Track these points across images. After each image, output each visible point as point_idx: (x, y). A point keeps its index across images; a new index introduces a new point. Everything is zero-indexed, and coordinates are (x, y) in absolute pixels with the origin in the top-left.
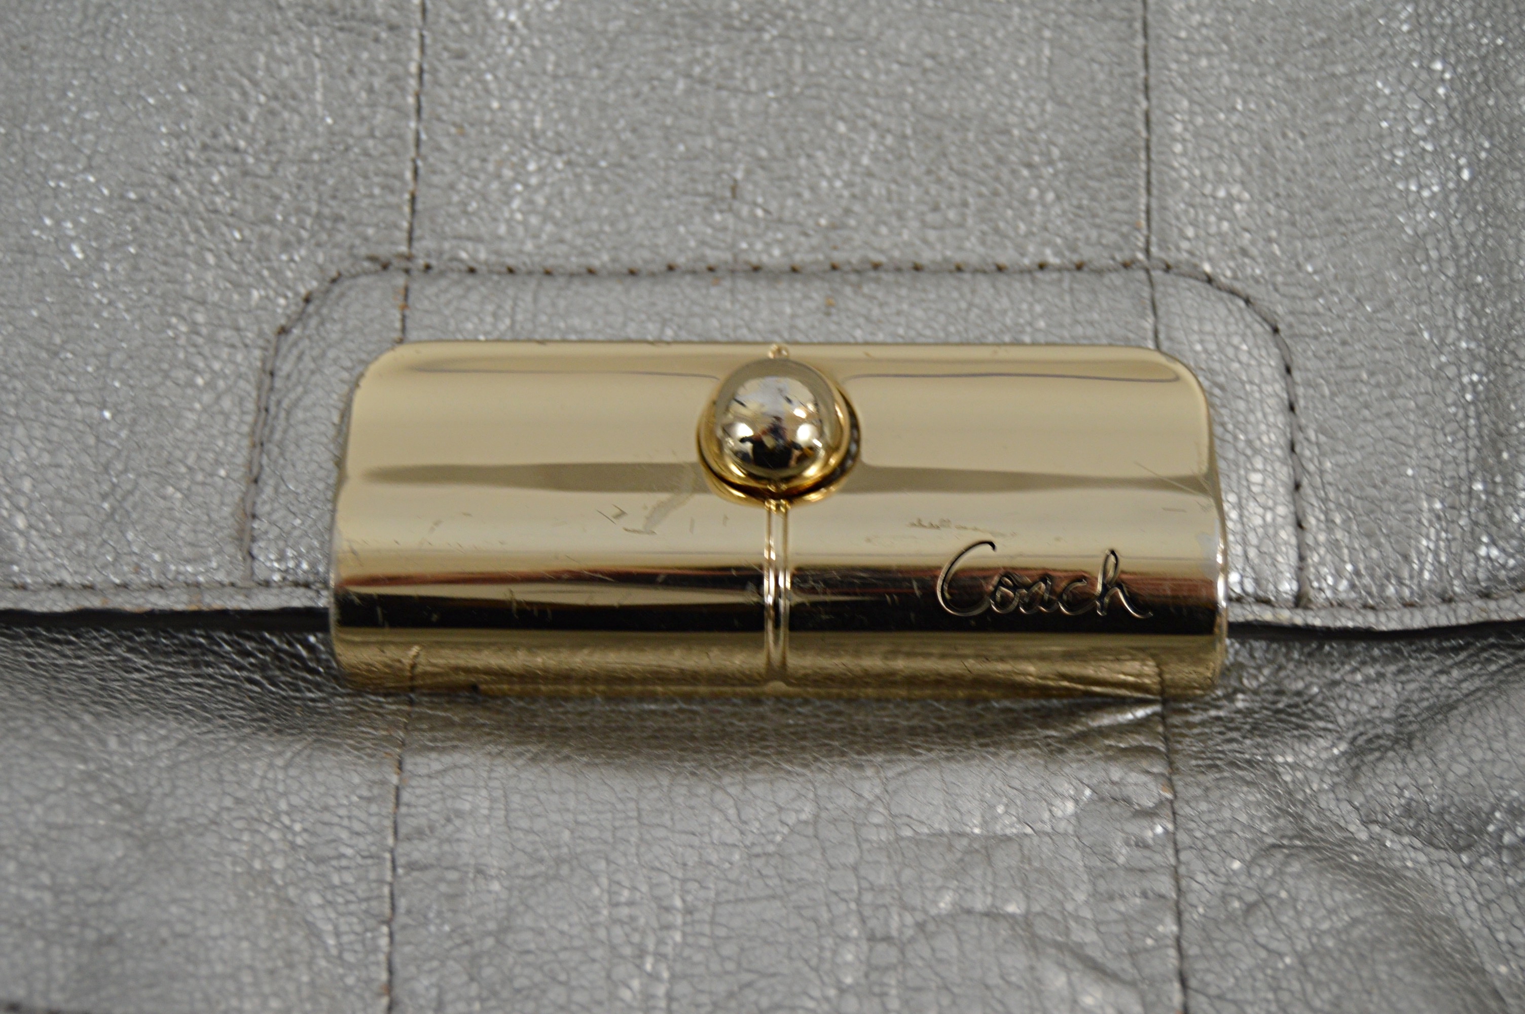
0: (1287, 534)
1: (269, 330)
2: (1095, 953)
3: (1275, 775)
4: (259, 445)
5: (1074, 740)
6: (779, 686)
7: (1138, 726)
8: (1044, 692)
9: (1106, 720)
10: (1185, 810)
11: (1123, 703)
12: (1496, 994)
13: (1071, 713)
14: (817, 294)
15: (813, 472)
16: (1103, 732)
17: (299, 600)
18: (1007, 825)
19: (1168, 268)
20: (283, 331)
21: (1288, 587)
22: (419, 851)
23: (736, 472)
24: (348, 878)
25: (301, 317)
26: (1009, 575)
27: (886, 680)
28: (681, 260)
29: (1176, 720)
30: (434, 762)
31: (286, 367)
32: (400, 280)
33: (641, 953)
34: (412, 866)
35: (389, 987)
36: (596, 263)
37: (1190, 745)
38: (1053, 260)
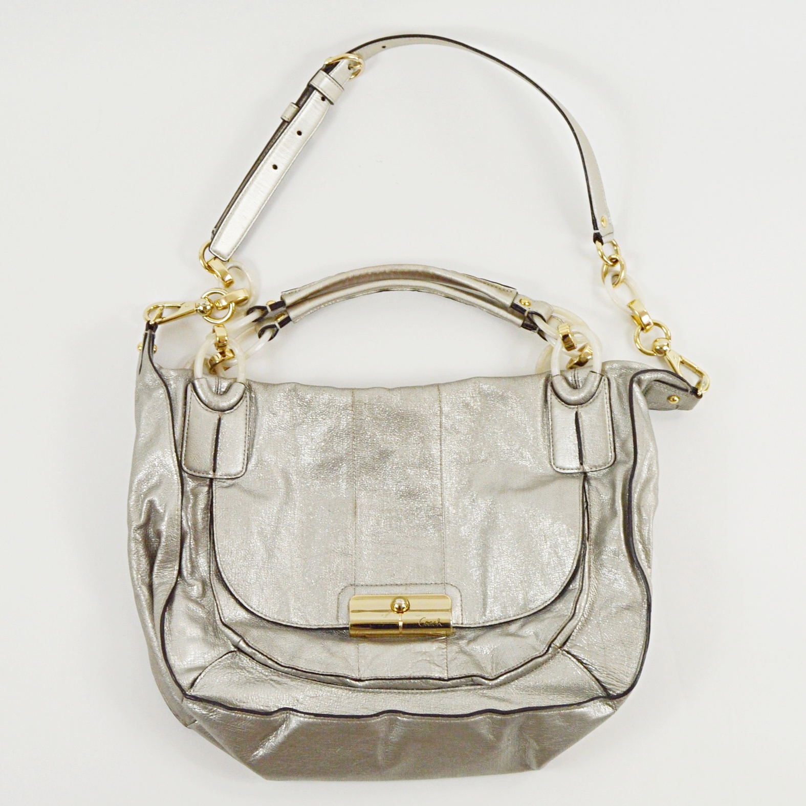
0: (461, 616)
1: (338, 593)
2: (438, 664)
3: (459, 644)
4: (338, 608)
5: (436, 641)
6: (401, 635)
7: (443, 639)
8: (433, 635)
9: (439, 638)
10: (448, 648)
11: (442, 636)
12: (482, 667)
13: (435, 638)
14: (404, 587)
15: (404, 610)
16: (439, 640)
17: (345, 626)
18: (427, 651)
19: (447, 584)
20: (340, 593)
21: (461, 622)
22: (361, 654)
23: (396, 610)
24: (353, 657)
25: (342, 592)
26: (427, 622)
27: (414, 634)
28: (388, 584)
29: (448, 638)
31: (340, 598)
32: (354, 587)
33: (387, 665)
34: (360, 656)
35: (359, 669)
36: (377, 584)
37: (449, 641)
38: (433, 583)
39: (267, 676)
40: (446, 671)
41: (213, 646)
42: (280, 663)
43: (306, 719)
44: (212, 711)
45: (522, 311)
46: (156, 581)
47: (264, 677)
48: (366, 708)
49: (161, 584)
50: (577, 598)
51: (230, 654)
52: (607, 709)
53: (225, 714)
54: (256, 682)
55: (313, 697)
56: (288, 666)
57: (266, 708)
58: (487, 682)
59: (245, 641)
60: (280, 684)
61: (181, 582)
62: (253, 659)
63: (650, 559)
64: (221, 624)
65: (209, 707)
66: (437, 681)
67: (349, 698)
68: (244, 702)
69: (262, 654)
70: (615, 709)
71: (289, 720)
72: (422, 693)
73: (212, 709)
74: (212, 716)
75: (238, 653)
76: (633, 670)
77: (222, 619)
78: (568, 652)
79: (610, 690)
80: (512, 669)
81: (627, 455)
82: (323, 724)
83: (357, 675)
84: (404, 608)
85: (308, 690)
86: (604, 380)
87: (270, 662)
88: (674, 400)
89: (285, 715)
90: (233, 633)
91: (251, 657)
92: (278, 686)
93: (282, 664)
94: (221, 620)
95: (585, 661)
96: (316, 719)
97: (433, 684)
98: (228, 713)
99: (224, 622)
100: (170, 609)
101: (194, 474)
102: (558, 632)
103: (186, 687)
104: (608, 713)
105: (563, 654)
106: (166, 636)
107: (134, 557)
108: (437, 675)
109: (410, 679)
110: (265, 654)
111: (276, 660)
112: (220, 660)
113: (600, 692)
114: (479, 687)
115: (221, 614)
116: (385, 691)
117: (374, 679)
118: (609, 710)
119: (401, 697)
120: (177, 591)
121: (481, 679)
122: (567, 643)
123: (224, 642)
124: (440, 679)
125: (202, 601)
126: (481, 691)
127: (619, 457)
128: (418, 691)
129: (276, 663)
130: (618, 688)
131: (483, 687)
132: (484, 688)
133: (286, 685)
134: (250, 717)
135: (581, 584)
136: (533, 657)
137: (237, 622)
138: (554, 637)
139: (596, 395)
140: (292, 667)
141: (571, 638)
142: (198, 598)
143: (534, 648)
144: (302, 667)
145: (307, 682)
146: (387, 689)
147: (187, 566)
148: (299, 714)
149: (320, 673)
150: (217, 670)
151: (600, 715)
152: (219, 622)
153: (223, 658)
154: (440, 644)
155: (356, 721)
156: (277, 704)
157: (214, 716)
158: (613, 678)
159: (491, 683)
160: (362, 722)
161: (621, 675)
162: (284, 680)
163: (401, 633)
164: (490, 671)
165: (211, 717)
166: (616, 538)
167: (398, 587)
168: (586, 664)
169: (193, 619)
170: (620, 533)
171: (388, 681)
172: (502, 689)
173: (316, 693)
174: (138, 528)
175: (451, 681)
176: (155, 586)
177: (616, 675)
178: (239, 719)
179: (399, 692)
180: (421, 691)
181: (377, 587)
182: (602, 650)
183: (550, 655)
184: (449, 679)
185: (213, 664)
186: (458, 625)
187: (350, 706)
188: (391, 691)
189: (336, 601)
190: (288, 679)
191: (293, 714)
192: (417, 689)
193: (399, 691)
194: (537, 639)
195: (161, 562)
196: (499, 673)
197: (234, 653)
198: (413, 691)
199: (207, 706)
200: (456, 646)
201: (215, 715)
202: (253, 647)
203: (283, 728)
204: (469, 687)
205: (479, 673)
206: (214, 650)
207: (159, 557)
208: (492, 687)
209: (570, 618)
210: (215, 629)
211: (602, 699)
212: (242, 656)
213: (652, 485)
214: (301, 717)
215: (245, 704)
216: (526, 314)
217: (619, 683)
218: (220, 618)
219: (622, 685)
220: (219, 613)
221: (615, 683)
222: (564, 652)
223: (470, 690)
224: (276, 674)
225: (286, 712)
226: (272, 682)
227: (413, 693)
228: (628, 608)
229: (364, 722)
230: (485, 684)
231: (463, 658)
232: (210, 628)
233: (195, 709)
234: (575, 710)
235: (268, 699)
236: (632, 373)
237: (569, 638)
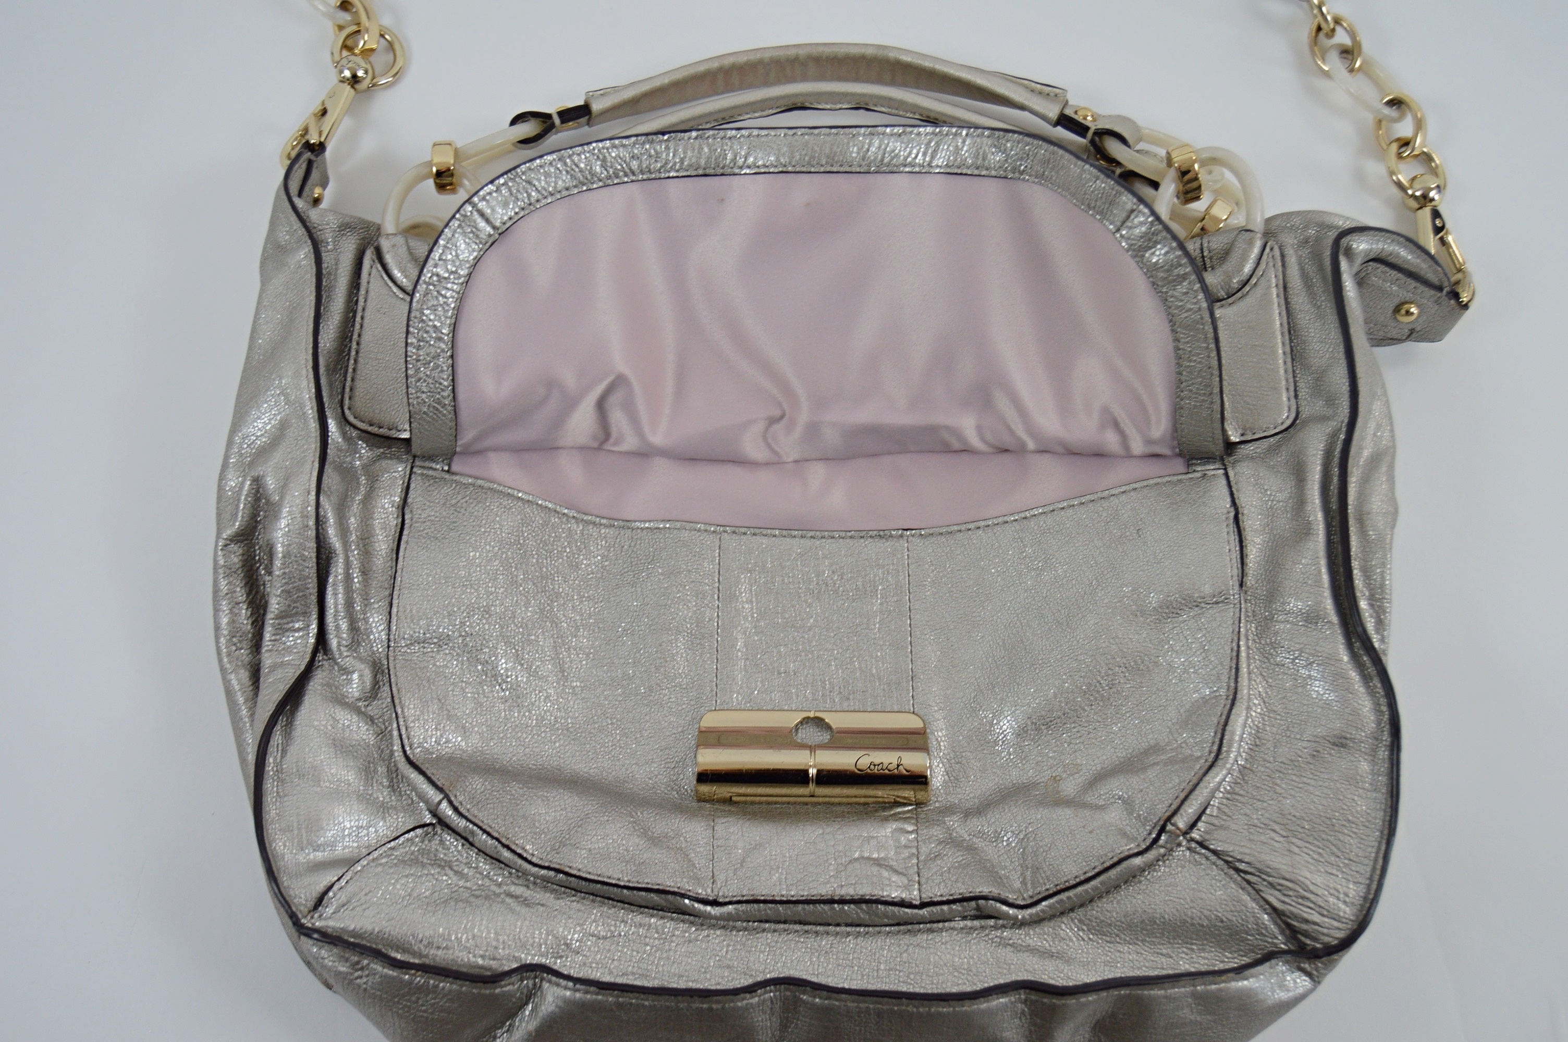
2: (896, 868)
3: (944, 824)
5: (891, 815)
6: (813, 798)
7: (909, 811)
9: (899, 810)
10: (920, 832)
11: (905, 805)
12: (1000, 878)
13: (889, 809)
16: (899, 813)
18: (874, 834)
22: (720, 843)
24: (702, 849)
29: (919, 810)
30: (723, 821)
33: (779, 868)
34: (718, 846)
35: (713, 877)
37: (923, 816)
39: (499, 885)
40: (916, 886)
41: (383, 809)
42: (529, 858)
43: (578, 995)
44: (360, 966)
45: (1079, 128)
46: (267, 660)
47: (494, 888)
48: (728, 967)
49: (274, 668)
50: (1224, 717)
51: (419, 831)
52: (1298, 981)
53: (386, 976)
54: (472, 899)
55: (605, 938)
56: (547, 864)
57: (491, 962)
58: (1011, 911)
59: (451, 803)
60: (528, 905)
61: (324, 662)
62: (472, 844)
63: (1385, 633)
64: (403, 759)
65: (352, 958)
66: (896, 909)
67: (690, 941)
68: (438, 948)
69: (489, 834)
70: (1316, 979)
71: (539, 993)
72: (859, 932)
73: (358, 963)
74: (361, 977)
75: (438, 829)
76: (1355, 891)
77: (408, 749)
78: (1201, 844)
79: (1306, 934)
80: (1072, 882)
81: (1330, 401)
82: (620, 1006)
83: (709, 891)
85: (594, 921)
86: (1272, 249)
87: (506, 854)
88: (1408, 313)
89: (531, 983)
90: (426, 781)
91: (466, 839)
92: (524, 910)
93: (534, 860)
94: (404, 752)
95: (1242, 866)
96: (603, 995)
97: (885, 915)
98: (395, 974)
99: (411, 756)
100: (290, 724)
101: (370, 429)
102: (1182, 796)
103: (302, 908)
104: (1301, 991)
105: (1189, 849)
106: (269, 785)
107: (224, 605)
108: (895, 894)
109: (831, 901)
110: (495, 834)
111: (519, 851)
112: (392, 844)
113: (1281, 943)
114: (992, 922)
115: (404, 736)
116: (773, 926)
117: (747, 902)
118: (1300, 982)
119: (811, 941)
120: (311, 684)
121: (998, 905)
122: (1200, 824)
123: (410, 802)
124: (902, 904)
125: (370, 708)
126: (999, 933)
127: (1303, 416)
128: (849, 929)
129: (520, 856)
130: (1325, 931)
131: (1001, 922)
132: (1003, 926)
133: (541, 909)
134: (445, 985)
135: (1232, 685)
136: (1122, 856)
137: (439, 758)
138: (1174, 807)
139: (1254, 281)
140: (557, 867)
141: (1208, 811)
142: (359, 699)
143: (1124, 834)
144: (580, 867)
145: (593, 901)
146: (779, 922)
147: (338, 627)
148: (563, 982)
149: (622, 884)
150: (380, 869)
151: (1283, 995)
152: (398, 755)
153: (402, 839)
154: (901, 823)
155: (697, 1004)
156: (516, 955)
157: (365, 980)
158: (1312, 905)
159: (1020, 914)
160: (714, 1006)
161: (1331, 899)
162: (539, 895)
163: (812, 795)
164: (1017, 885)
165: (358, 981)
166: (1310, 582)
168: (1246, 872)
169: (342, 747)
170: (1320, 571)
171: (780, 908)
172: (1047, 928)
173: (612, 928)
174: (231, 540)
175: (929, 909)
176: (265, 670)
177: (1320, 901)
178: (420, 989)
179: (806, 931)
180: (858, 929)
182: (1281, 839)
183: (1162, 851)
184: (923, 905)
185: (376, 854)
187: (690, 960)
188: (786, 926)
190: (548, 895)
191: (550, 981)
192: (847, 925)
193: (807, 928)
194: (1131, 814)
195: (280, 616)
196: (1042, 889)
197: (430, 829)
198: (838, 929)
199: (347, 955)
200: (938, 829)
201: (367, 976)
202: (470, 817)
203: (527, 1013)
204: (969, 923)
205: (995, 891)
206: (384, 819)
207: (275, 605)
208: (1022, 924)
209: (1208, 764)
210: (393, 773)
211: (1289, 957)
212: (448, 838)
213: (1384, 469)
214: (566, 988)
215: (440, 952)
216: (1090, 134)
217: (1326, 920)
218: (403, 746)
219: (1336, 924)
220: (400, 736)
221: (1316, 918)
222: (1193, 845)
223: (971, 928)
224: (520, 882)
225: (532, 974)
226: (508, 900)
227: (837, 934)
228: (1341, 743)
229: (719, 1006)
230: (1006, 916)
231: (953, 857)
232: (381, 769)
233: (323, 958)
234: (1228, 985)
235: (498, 940)
236: (1333, 234)
237: (1203, 812)
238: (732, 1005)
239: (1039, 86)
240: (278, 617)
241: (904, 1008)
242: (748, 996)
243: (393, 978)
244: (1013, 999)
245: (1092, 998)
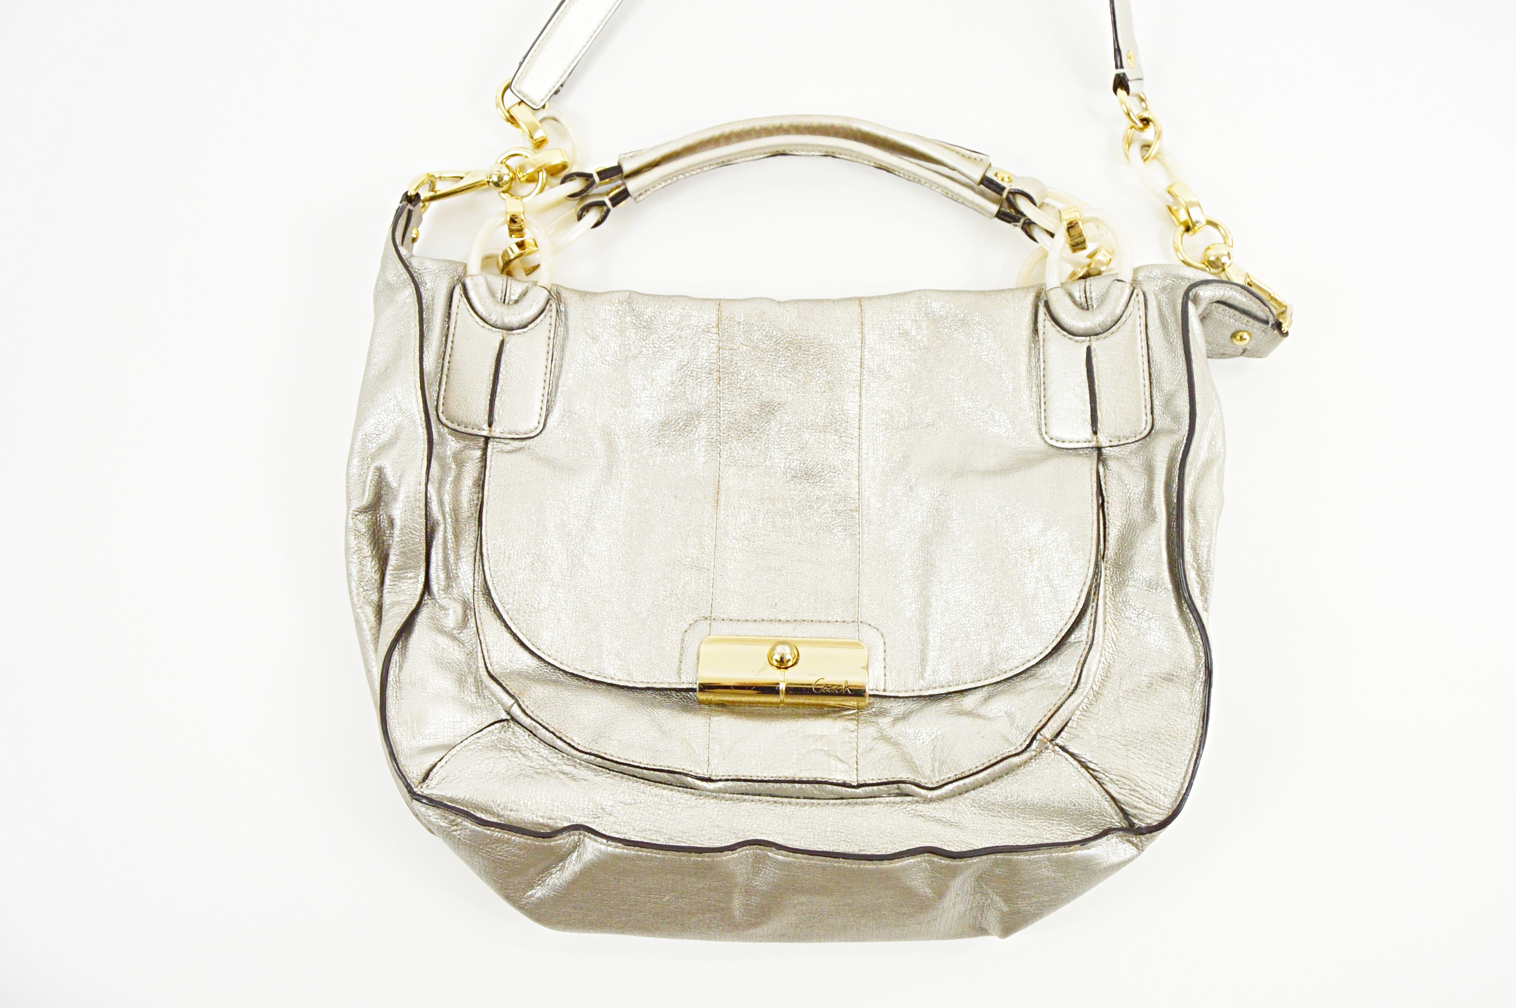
0: (883, 677)
1: (683, 631)
2: (841, 758)
3: (878, 724)
4: (681, 655)
5: (839, 717)
6: (782, 705)
7: (852, 714)
8: (834, 707)
9: (846, 713)
10: (859, 731)
11: (849, 709)
12: (916, 767)
13: (839, 712)
14: (792, 626)
15: (790, 664)
16: (845, 715)
17: (690, 686)
18: (825, 733)
19: (862, 622)
20: (686, 631)
21: (882, 688)
22: (714, 735)
23: (775, 663)
24: (701, 740)
25: (689, 629)
26: (827, 685)
27: (804, 704)
28: (765, 619)
29: (860, 713)
30: (716, 719)
31: (686, 639)
32: (709, 622)
33: (756, 756)
34: (713, 738)
35: (708, 761)
36: (748, 619)
37: (862, 718)
38: (839, 620)
39: (555, 765)
40: (855, 772)
41: (473, 708)
42: (576, 746)
43: (610, 849)
44: (455, 823)
45: (998, 189)
46: (387, 599)
47: (551, 767)
48: (718, 827)
49: (393, 605)
50: (1083, 658)
51: (497, 725)
52: (1127, 849)
53: (474, 831)
54: (535, 775)
55: (630, 804)
56: (588, 751)
57: (549, 821)
58: (923, 792)
59: (520, 706)
60: (575, 780)
61: (429, 601)
62: (535, 735)
63: (1208, 596)
64: (486, 674)
65: (450, 817)
66: (840, 788)
67: (692, 807)
68: (511, 810)
69: (547, 729)
70: (1140, 848)
71: (582, 845)
72: (813, 803)
73: (454, 821)
74: (456, 830)
75: (511, 723)
76: (1174, 787)
77: (488, 665)
78: (1063, 748)
79: (1135, 816)
80: (967, 774)
81: (1176, 418)
82: (640, 857)
83: (705, 771)
84: (789, 661)
85: (623, 792)
86: (1137, 295)
87: (559, 743)
88: (1242, 338)
89: (577, 837)
90: (502, 690)
91: (531, 732)
92: (572, 784)
93: (580, 748)
94: (487, 668)
95: (1092, 766)
96: (628, 849)
97: (832, 792)
98: (480, 830)
99: (491, 672)
100: (405, 647)
101: (458, 428)
102: (1049, 715)
103: (414, 780)
104: (1129, 856)
105: (1054, 751)
106: (390, 691)
107: (355, 558)
108: (840, 777)
109: (793, 782)
110: (552, 729)
111: (568, 741)
112: (479, 734)
113: (1117, 821)
114: (909, 799)
115: (486, 657)
116: (751, 797)
117: (732, 780)
118: (1131, 850)
119: (779, 809)
120: (420, 617)
121: (914, 787)
122: (1063, 733)
123: (491, 703)
124: (844, 785)
125: (462, 635)
126: (914, 806)
127: (1158, 426)
128: (806, 801)
129: (569, 745)
130: (1149, 815)
131: (916, 799)
132: (917, 802)
133: (585, 782)
134: (516, 838)
135: (1091, 634)
136: (1004, 756)
137: (512, 673)
138: (1043, 723)
139: (1123, 319)
140: (596, 753)
141: (1069, 724)
142: (454, 629)
143: (1007, 740)
144: (613, 753)
145: (622, 778)
146: (756, 795)
147: (438, 577)
148: (599, 839)
149: (643, 766)
150: (469, 753)
151: (1115, 859)
152: (483, 671)
153: (485, 731)
154: (847, 723)
155: (694, 857)
156: (567, 816)
157: (459, 832)
158: (1140, 796)
159: (930, 794)
160: (706, 859)
161: (1154, 793)
162: (582, 772)
163: (781, 702)
164: (928, 773)
165: (454, 833)
166: (1153, 558)
167: (781, 625)
168: (1094, 770)
169: (443, 664)
170: (1161, 551)
171: (756, 785)
172: (947, 804)
173: (636, 797)
174: (360, 512)
175: (863, 789)
176: (385, 607)
177: (1146, 793)
178: (498, 840)
179: (775, 802)
180: (812, 801)
181: (748, 624)
182: (1122, 747)
183: (1034, 753)
184: (860, 786)
185: (466, 742)
186: (877, 693)
187: (691, 821)
188: (761, 798)
189: (679, 643)
190: (590, 773)
191: (590, 838)
192: (805, 798)
193: (776, 799)
194: (1012, 725)
195: (397, 568)
196: (945, 777)
197: (505, 723)
198: (798, 800)
199: (446, 815)
200: (873, 728)
201: (461, 830)
202: (533, 717)
203: (574, 858)
204: (893, 799)
205: (911, 777)
206: (472, 716)
207: (393, 560)
208: (931, 800)
209: (1070, 691)
210: (478, 682)
211: (1121, 833)
212: (518, 730)
213: (1215, 471)
214: (602, 843)
215: (512, 814)
216: (1005, 194)
217: (1150, 807)
218: (485, 664)
219: (1157, 810)
220: (483, 656)
221: (1142, 805)
222: (1057, 748)
223: (894, 803)
224: (570, 763)
225: (577, 832)
226: (561, 776)
227: (797, 804)
228: (1169, 678)
229: (710, 860)
230: (920, 796)
231: (884, 748)
232: (471, 680)
233: (429, 816)
234: (1076, 853)
235: (553, 806)
236: (1185, 285)
237: (1066, 725)
238: (719, 859)
239: (968, 152)
240: (395, 569)
241: (841, 864)
242: (730, 852)
243: (479, 832)
244: (919, 859)
245: (975, 860)
